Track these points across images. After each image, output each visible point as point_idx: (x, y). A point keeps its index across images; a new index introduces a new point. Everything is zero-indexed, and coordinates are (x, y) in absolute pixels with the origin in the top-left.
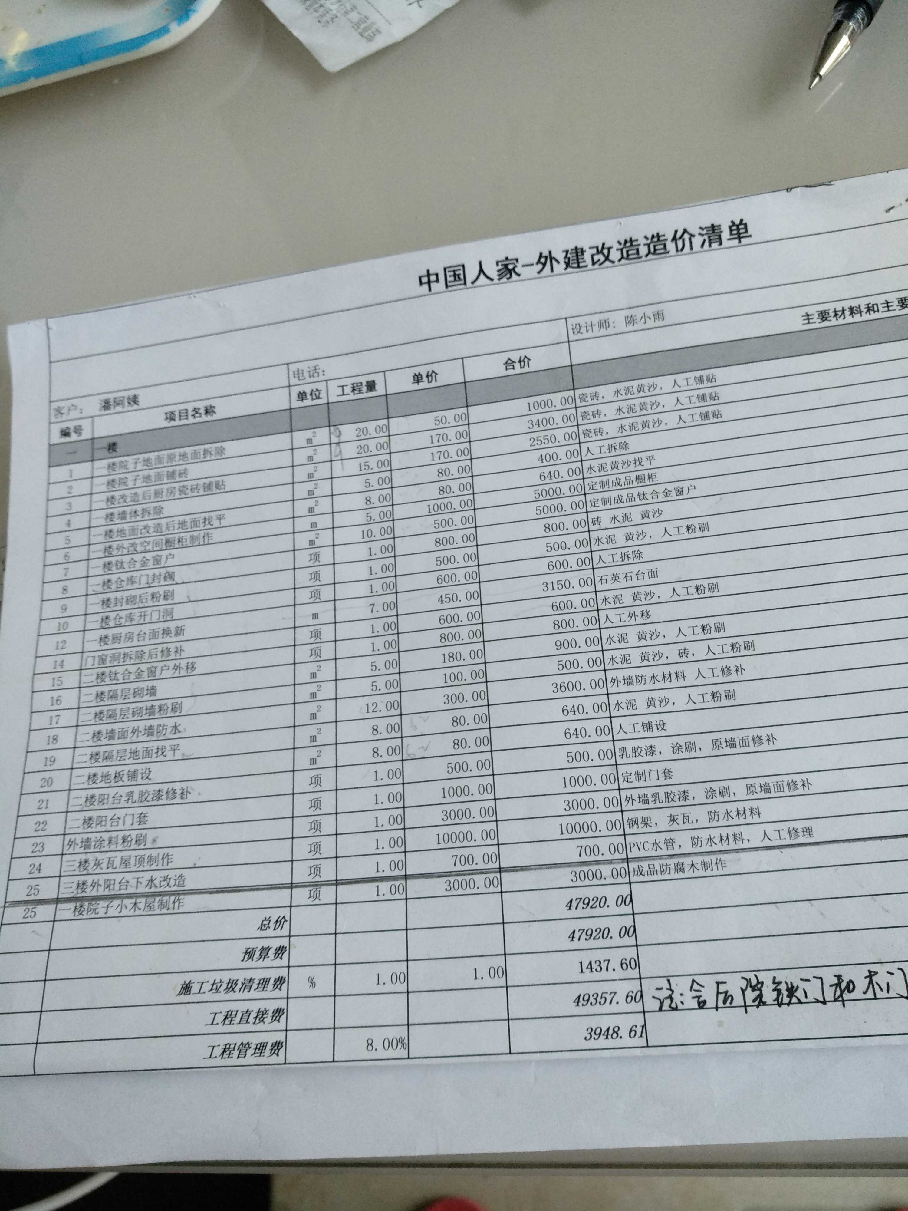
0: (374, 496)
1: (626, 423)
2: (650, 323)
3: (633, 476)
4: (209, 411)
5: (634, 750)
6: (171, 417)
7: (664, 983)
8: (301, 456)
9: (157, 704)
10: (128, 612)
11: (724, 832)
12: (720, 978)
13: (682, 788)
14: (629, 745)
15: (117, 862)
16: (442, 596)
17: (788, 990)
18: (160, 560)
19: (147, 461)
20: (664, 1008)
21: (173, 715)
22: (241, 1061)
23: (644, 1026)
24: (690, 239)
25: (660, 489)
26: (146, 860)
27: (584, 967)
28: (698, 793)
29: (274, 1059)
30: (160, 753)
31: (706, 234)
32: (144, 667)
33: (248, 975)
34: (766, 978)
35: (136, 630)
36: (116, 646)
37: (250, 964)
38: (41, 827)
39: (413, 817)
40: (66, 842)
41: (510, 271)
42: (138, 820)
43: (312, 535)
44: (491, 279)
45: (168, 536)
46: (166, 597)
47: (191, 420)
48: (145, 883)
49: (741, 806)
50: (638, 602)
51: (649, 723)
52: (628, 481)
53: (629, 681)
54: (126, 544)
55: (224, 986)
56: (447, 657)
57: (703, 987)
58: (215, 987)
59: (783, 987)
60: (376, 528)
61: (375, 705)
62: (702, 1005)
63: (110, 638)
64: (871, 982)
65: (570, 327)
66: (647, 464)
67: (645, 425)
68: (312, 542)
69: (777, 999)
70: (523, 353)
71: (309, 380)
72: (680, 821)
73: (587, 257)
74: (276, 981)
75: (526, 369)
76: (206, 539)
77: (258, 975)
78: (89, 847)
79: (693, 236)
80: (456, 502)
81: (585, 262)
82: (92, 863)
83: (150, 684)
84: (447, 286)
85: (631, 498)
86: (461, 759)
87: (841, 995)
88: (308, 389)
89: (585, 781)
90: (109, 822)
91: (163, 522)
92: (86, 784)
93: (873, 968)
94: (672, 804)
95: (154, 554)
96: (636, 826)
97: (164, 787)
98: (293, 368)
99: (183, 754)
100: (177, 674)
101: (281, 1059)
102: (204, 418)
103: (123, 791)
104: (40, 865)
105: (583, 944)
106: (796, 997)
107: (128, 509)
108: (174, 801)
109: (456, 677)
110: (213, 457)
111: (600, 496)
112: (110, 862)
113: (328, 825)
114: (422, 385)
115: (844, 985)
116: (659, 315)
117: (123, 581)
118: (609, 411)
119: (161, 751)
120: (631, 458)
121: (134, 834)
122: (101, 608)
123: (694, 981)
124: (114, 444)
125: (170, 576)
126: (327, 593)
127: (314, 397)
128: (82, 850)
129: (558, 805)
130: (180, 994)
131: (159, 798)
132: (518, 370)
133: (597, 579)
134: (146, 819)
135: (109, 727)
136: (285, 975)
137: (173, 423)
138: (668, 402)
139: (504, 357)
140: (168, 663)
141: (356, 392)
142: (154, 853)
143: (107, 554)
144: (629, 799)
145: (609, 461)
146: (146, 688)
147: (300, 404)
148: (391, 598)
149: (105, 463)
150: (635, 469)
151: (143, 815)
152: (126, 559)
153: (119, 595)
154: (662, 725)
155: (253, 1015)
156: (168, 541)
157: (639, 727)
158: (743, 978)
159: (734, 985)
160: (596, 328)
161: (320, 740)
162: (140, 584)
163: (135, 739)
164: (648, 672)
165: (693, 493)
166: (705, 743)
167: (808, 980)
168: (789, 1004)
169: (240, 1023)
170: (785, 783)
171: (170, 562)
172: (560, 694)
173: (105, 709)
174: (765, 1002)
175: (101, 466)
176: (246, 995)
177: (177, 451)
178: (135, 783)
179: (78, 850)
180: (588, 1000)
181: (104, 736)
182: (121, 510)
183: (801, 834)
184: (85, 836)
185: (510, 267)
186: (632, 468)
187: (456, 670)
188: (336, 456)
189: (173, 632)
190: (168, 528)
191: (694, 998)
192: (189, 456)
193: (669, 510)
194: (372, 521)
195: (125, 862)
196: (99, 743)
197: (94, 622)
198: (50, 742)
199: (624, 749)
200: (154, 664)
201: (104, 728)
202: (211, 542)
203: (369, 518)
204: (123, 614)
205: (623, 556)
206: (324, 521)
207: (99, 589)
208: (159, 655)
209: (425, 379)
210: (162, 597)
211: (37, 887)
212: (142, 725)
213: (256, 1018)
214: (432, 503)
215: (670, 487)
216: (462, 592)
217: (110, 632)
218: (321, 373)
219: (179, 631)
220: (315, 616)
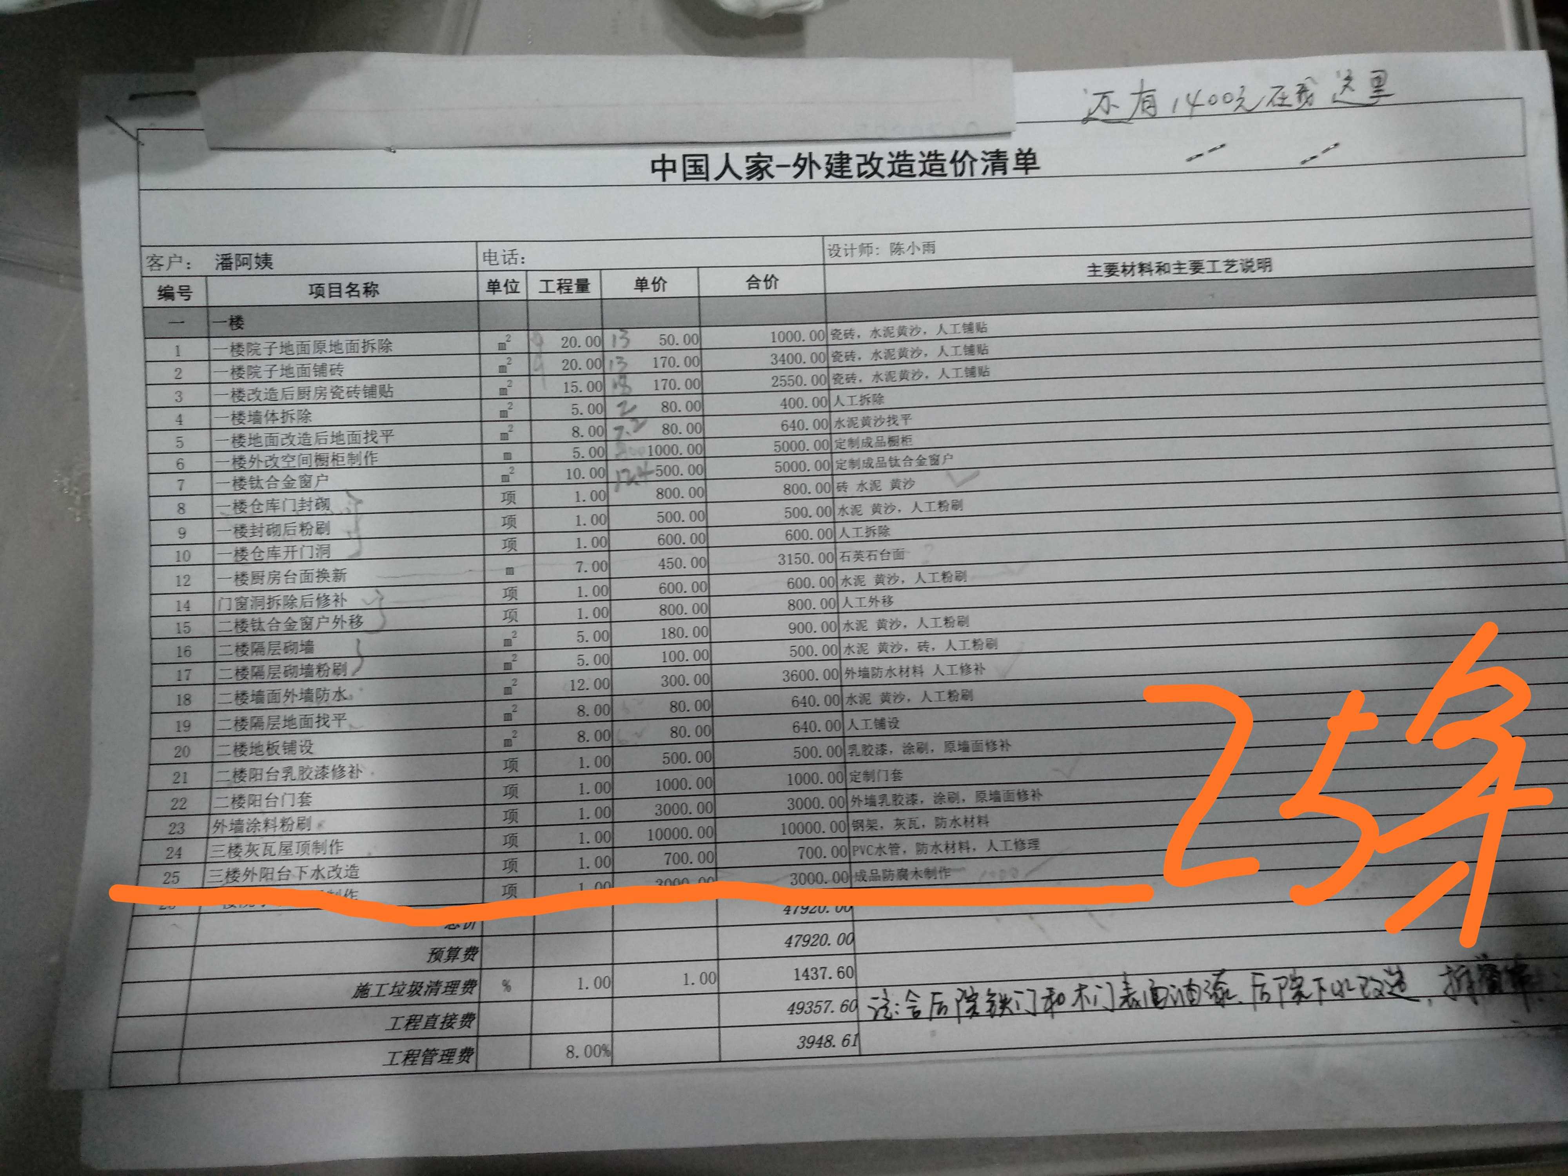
0: (584, 426)
1: (883, 370)
2: (919, 255)
3: (886, 436)
4: (370, 289)
5: (865, 747)
6: (317, 290)
7: (879, 993)
8: (491, 365)
9: (315, 663)
10: (271, 545)
11: (950, 839)
12: (936, 989)
13: (910, 791)
14: (860, 742)
15: (276, 849)
16: (663, 560)
17: (1001, 1001)
18: (310, 481)
19: (286, 347)
20: (878, 1018)
21: (335, 677)
22: (426, 1068)
23: (858, 1035)
24: (971, 163)
25: (914, 454)
26: (311, 848)
27: (800, 974)
28: (926, 797)
29: (464, 1066)
30: (322, 723)
31: (990, 160)
32: (296, 617)
33: (435, 977)
34: (982, 990)
35: (283, 569)
36: (257, 587)
37: (436, 965)
38: (179, 805)
39: (623, 811)
40: (212, 824)
41: (762, 170)
42: (300, 800)
43: (505, 469)
44: (740, 178)
45: (319, 451)
46: (319, 530)
47: (345, 299)
48: (310, 872)
49: (969, 813)
50: (880, 586)
51: (883, 720)
52: (880, 442)
53: (864, 673)
54: (263, 456)
55: (407, 989)
56: (667, 633)
57: (918, 997)
58: (396, 989)
59: (997, 999)
60: (585, 468)
61: (581, 681)
62: (916, 1015)
63: (250, 576)
64: (1080, 995)
65: (826, 247)
66: (902, 424)
67: (904, 375)
68: (505, 478)
69: (990, 1010)
70: (770, 271)
71: (502, 266)
72: (906, 825)
73: (853, 165)
74: (466, 984)
75: (772, 291)
76: (369, 459)
77: (446, 978)
78: (241, 830)
79: (975, 160)
80: (683, 445)
81: (849, 171)
82: (245, 849)
83: (306, 638)
84: (685, 179)
85: (881, 463)
86: (679, 749)
87: (1051, 1008)
88: (502, 278)
89: (811, 779)
90: (264, 802)
91: (312, 432)
92: (233, 755)
93: (1083, 981)
94: (900, 807)
95: (302, 472)
96: (861, 829)
97: (330, 763)
98: (483, 248)
99: (351, 726)
100: (338, 629)
101: (471, 1066)
102: (363, 299)
103: (280, 766)
104: (180, 849)
105: (800, 951)
106: (1008, 1008)
107: (263, 410)
108: (343, 780)
109: (677, 656)
110: (376, 353)
111: (847, 457)
112: (268, 848)
113: (525, 815)
114: (646, 293)
115: (1054, 998)
116: (929, 247)
117: (260, 504)
118: (865, 354)
119: (323, 720)
120: (885, 414)
121: (295, 816)
122: (234, 536)
123: (910, 991)
124: (239, 318)
125: (323, 503)
126: (524, 543)
127: (510, 290)
128: (232, 833)
129: (781, 803)
130: (355, 997)
131: (324, 776)
132: (762, 290)
133: (839, 555)
134: (310, 799)
135: (257, 688)
136: (477, 978)
137: (320, 300)
138: (931, 350)
139: (748, 273)
140: (326, 614)
141: (563, 291)
142: (321, 839)
143: (237, 467)
144: (856, 799)
145: (860, 415)
146: (300, 643)
147: (490, 296)
148: (603, 557)
149: (227, 343)
150: (889, 429)
151: (305, 795)
152: (265, 476)
153: (257, 522)
154: (895, 723)
155: (440, 1019)
156: (319, 458)
157: (871, 724)
158: (959, 989)
159: (950, 996)
160: (856, 252)
161: (516, 719)
162: (284, 510)
163: (289, 704)
164: (885, 664)
165: (949, 464)
166: (937, 745)
167: (1021, 993)
168: (1001, 1015)
169: (425, 1028)
170: (1016, 792)
171: (323, 486)
172: (790, 684)
173: (249, 665)
174: (978, 1013)
175: (221, 347)
176: (431, 999)
177: (328, 339)
178: (292, 757)
179: (227, 832)
180: (802, 1008)
181: (250, 698)
182: (253, 409)
183: (1027, 846)
184: (236, 817)
185: (763, 165)
186: (885, 427)
187: (676, 648)
188: (536, 370)
189: (332, 576)
190: (318, 440)
191: (909, 1008)
192: (344, 347)
193: (924, 481)
194: (580, 459)
195: (286, 849)
196: (245, 706)
197: (226, 554)
198: (182, 703)
199: (854, 746)
200: (310, 614)
201: (249, 689)
202: (375, 464)
203: (576, 454)
204: (264, 547)
205: (869, 530)
206: (520, 453)
207: (230, 512)
208: (315, 604)
209: (650, 286)
210: (314, 529)
211: (176, 874)
212: (298, 688)
213: (443, 1023)
214: (654, 444)
215: (926, 454)
216: (686, 556)
217: (249, 569)
218: (520, 261)
219: (339, 575)
220: (510, 571)
